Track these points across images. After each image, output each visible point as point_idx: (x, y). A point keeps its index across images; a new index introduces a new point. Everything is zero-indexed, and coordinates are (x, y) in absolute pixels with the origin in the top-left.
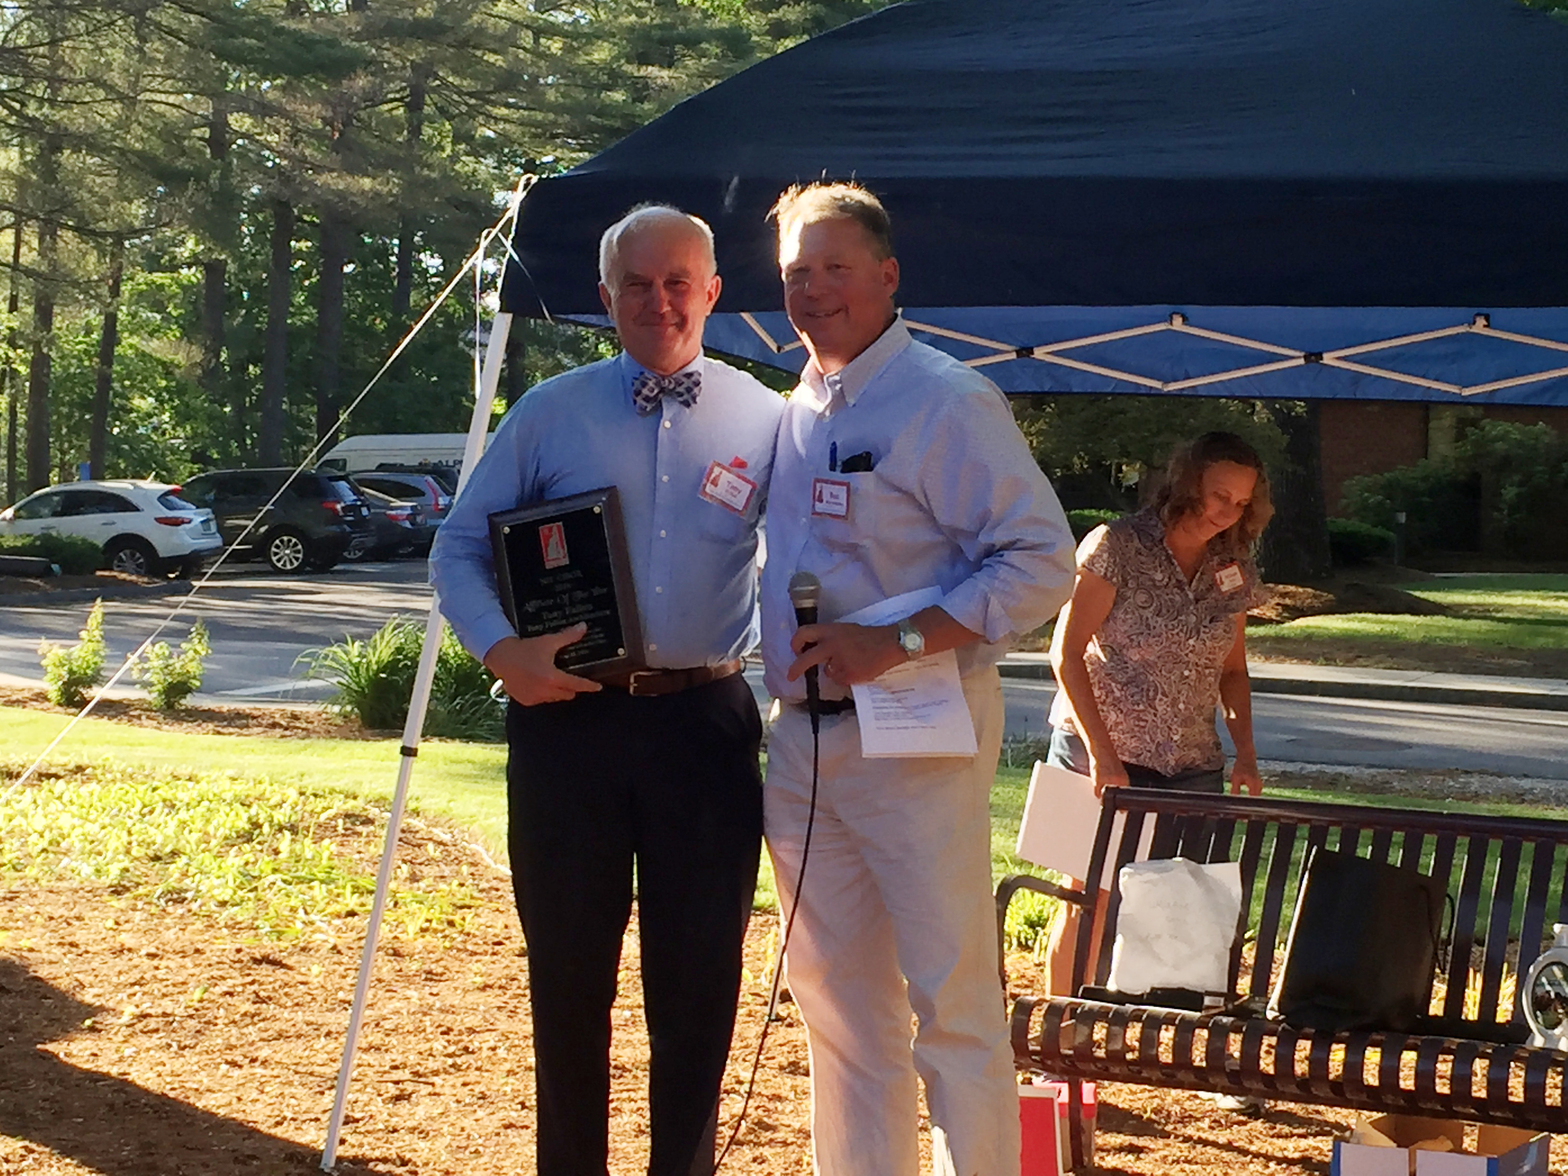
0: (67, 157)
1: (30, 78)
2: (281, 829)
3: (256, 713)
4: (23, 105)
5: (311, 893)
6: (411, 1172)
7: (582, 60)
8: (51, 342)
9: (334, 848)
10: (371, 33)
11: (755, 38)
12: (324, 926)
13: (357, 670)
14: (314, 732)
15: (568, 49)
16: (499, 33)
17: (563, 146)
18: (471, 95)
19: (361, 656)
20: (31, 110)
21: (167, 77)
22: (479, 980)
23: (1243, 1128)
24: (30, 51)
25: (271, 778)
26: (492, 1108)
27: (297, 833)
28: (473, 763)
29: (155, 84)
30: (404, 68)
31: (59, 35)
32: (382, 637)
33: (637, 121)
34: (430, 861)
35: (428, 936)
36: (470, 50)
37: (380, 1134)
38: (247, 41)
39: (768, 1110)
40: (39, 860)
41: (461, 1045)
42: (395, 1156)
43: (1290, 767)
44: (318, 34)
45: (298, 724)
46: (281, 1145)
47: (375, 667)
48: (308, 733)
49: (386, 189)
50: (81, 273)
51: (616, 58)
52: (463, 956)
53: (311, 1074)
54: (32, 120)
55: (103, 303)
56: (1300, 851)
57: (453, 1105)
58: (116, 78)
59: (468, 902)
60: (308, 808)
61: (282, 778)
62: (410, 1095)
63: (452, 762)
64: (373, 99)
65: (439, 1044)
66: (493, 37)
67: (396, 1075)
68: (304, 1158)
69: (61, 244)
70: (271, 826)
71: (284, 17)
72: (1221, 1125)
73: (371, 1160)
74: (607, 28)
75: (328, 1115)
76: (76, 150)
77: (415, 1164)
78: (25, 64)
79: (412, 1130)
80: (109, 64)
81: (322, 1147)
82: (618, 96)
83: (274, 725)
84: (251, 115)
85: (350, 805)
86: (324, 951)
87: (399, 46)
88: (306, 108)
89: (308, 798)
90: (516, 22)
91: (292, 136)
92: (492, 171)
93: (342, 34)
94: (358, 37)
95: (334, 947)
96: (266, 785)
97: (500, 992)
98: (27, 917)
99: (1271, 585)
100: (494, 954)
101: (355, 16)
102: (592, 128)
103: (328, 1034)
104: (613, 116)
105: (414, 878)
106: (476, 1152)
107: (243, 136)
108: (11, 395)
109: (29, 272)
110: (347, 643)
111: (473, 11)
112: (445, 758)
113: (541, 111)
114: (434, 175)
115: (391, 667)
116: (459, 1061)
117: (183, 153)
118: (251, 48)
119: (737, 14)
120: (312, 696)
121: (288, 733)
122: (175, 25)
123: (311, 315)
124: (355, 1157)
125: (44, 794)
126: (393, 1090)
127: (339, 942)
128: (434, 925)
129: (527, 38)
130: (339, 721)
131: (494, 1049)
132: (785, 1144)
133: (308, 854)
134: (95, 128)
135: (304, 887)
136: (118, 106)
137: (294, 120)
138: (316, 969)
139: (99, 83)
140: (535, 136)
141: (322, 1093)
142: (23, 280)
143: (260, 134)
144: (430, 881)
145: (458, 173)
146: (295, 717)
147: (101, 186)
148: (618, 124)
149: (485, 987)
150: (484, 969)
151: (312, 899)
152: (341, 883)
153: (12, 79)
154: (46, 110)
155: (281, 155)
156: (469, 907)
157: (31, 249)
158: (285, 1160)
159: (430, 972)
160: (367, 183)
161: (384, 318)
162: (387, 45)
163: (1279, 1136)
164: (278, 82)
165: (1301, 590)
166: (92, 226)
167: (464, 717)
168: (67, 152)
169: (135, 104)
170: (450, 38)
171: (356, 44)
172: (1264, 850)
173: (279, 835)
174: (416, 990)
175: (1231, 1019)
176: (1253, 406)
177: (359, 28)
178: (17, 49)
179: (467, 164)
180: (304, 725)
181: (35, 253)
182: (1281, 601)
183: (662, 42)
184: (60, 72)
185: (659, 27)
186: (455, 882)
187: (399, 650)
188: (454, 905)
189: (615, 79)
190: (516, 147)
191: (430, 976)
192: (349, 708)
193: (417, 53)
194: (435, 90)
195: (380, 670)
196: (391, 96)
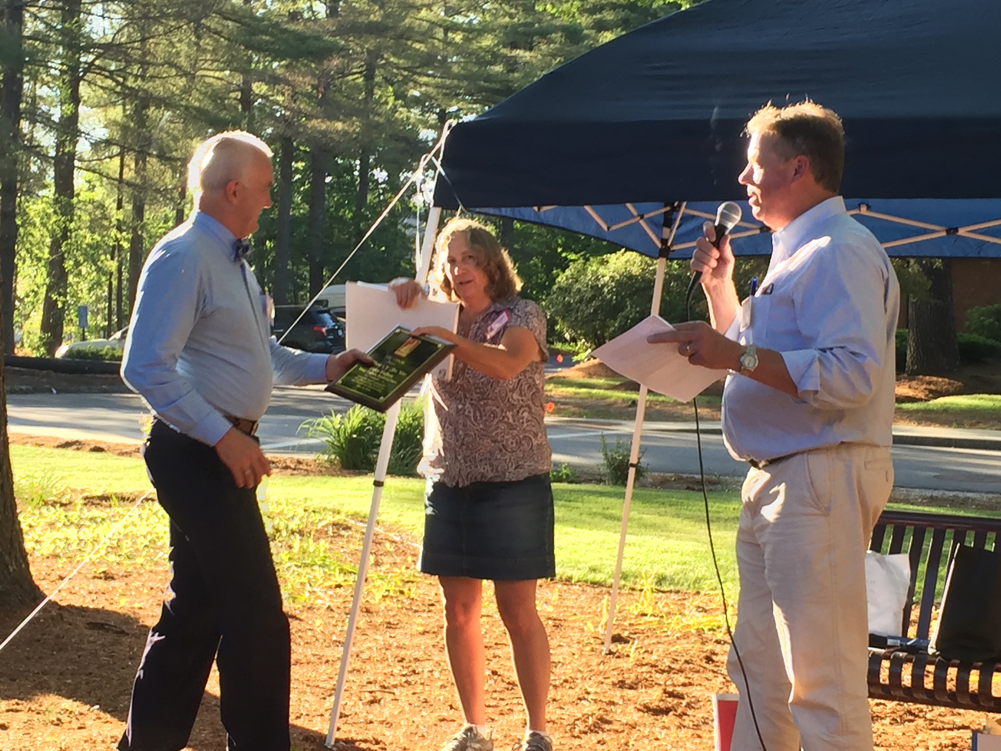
0: (152, 111)
1: (129, 63)
2: (293, 532)
3: (275, 460)
4: (125, 79)
5: (314, 574)
6: (382, 749)
7: (475, 45)
8: (143, 227)
9: (327, 546)
10: (342, 31)
11: (586, 32)
12: (322, 595)
13: (338, 432)
14: (312, 472)
15: (466, 40)
16: (423, 30)
17: (463, 100)
18: (405, 69)
19: (341, 423)
20: (130, 83)
21: (213, 61)
22: (421, 629)
23: (912, 724)
24: (129, 45)
25: (287, 501)
26: (432, 708)
27: (303, 536)
28: (412, 491)
29: (206, 65)
30: (363, 53)
31: (147, 35)
32: (354, 411)
33: (510, 84)
34: (387, 553)
35: (388, 602)
36: (404, 41)
37: (362, 725)
38: (264, 37)
39: (606, 711)
40: (144, 553)
41: (410, 669)
42: (371, 738)
43: (936, 493)
44: (308, 33)
45: (301, 467)
46: (300, 731)
47: (349, 431)
48: (308, 473)
49: (352, 129)
50: (161, 183)
51: (497, 45)
52: (410, 613)
53: (317, 686)
54: (131, 89)
55: (175, 203)
56: (948, 547)
57: (407, 708)
58: (183, 61)
59: (412, 579)
60: (311, 520)
61: (294, 502)
62: (380, 700)
63: (401, 491)
64: (343, 73)
65: (397, 670)
66: (417, 32)
67: (372, 688)
68: (315, 739)
69: (149, 166)
70: (287, 531)
71: (287, 22)
72: (897, 722)
73: (357, 741)
74: (490, 25)
75: (329, 712)
76: (158, 107)
77: (384, 743)
78: (126, 54)
79: (382, 722)
80: (178, 53)
81: (327, 733)
82: (498, 68)
83: (287, 467)
84: (266, 84)
85: (337, 518)
86: (322, 611)
87: (359, 39)
88: (301, 79)
89: (309, 514)
90: (433, 23)
91: (292, 97)
92: (418, 117)
93: (323, 32)
94: (334, 34)
95: (329, 607)
96: (284, 506)
97: (434, 635)
98: (137, 588)
99: (921, 377)
100: (429, 611)
101: (331, 21)
102: (481, 90)
103: (327, 661)
104: (495, 82)
105: (377, 564)
106: (423, 736)
107: (262, 97)
108: (118, 261)
109: (129, 184)
110: (331, 415)
111: (406, 17)
112: (395, 488)
113: (449, 79)
114: (382, 120)
115: (360, 430)
116: (410, 679)
117: (225, 108)
118: (267, 42)
119: (573, 16)
120: (310, 449)
121: (295, 472)
122: (220, 28)
123: (304, 209)
124: (347, 739)
125: (146, 511)
126: (368, 697)
127: (332, 605)
128: (391, 593)
129: (440, 34)
130: (327, 465)
131: (431, 671)
132: (617, 731)
133: (311, 549)
134: (168, 94)
135: (308, 570)
136: (184, 79)
137: (294, 87)
138: (318, 622)
139: (172, 65)
140: (445, 95)
141: (324, 698)
142: (126, 189)
143: (273, 96)
144: (388, 566)
145: (396, 119)
146: (299, 462)
147: (173, 129)
148: (498, 86)
149: (424, 633)
150: (423, 622)
151: (315, 577)
152: (332, 568)
153: (118, 63)
154: (139, 82)
155: (286, 108)
156: (413, 582)
157: (130, 170)
158: (303, 740)
159: (389, 623)
160: (339, 126)
161: (350, 211)
162: (351, 38)
163: (935, 729)
164: (283, 63)
165: (940, 380)
166: (167, 155)
167: (406, 462)
168: (153, 108)
169: (194, 78)
170: (391, 33)
171: (332, 39)
172: (924, 547)
173: (292, 537)
174: (381, 635)
175: (905, 654)
176: (908, 262)
177: (334, 28)
178: (120, 44)
179: (402, 113)
180: (305, 467)
181: (133, 172)
182: (928, 387)
183: (525, 34)
184: (148, 58)
185: (525, 25)
186: (404, 567)
187: (365, 420)
188: (403, 581)
189: (496, 58)
190: (433, 101)
191: (389, 625)
192: (333, 457)
193: (371, 43)
194: (383, 66)
195: (352, 433)
196: (355, 70)
